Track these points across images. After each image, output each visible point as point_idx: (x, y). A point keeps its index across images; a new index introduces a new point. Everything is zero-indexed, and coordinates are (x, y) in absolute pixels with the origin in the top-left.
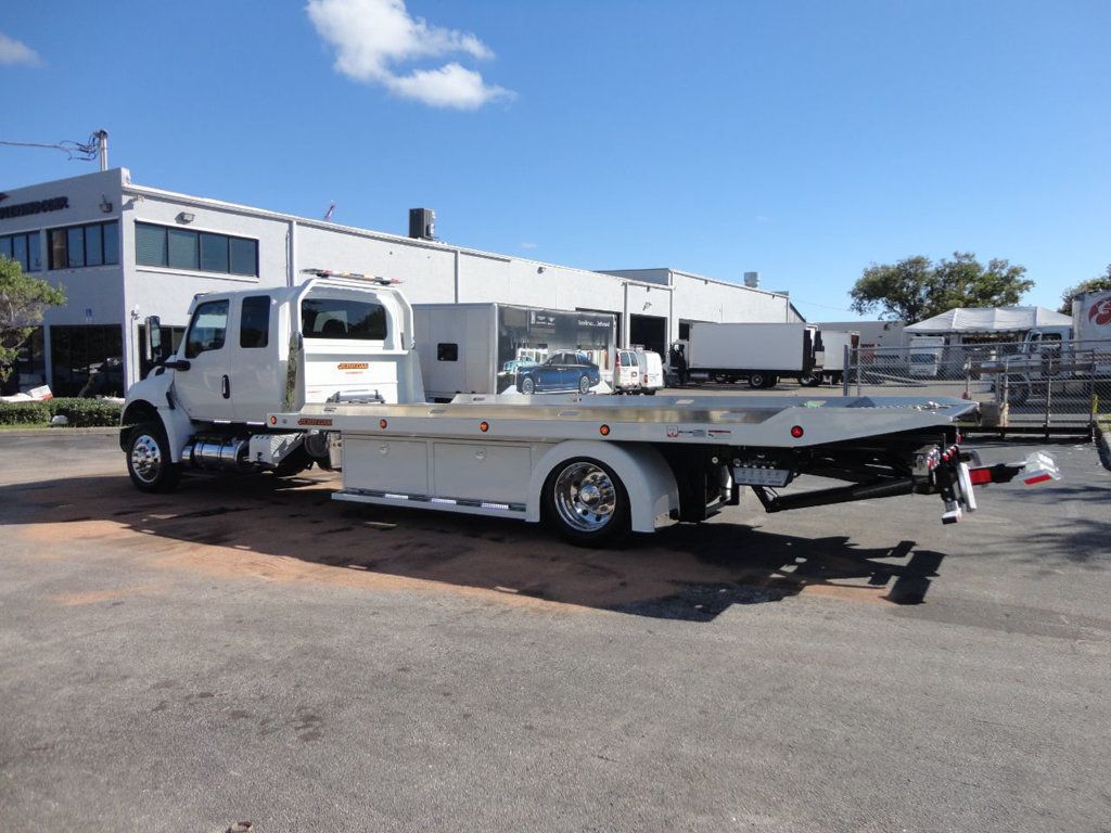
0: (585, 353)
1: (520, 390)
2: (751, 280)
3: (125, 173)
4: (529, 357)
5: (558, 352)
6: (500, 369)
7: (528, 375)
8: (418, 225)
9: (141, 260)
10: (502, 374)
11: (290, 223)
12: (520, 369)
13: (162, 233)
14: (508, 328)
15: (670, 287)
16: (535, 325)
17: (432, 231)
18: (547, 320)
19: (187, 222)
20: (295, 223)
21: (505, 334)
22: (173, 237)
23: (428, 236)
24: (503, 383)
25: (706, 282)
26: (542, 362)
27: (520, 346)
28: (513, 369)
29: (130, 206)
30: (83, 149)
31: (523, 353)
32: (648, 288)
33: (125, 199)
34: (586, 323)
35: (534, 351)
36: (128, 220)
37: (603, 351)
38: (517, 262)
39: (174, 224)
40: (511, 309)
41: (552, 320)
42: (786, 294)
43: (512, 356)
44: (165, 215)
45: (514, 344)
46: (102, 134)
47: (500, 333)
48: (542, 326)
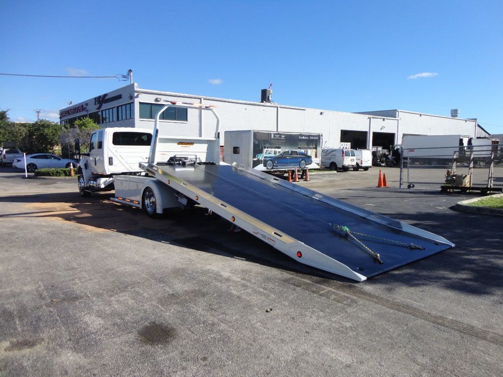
0: (303, 151)
1: (265, 166)
2: (454, 114)
3: (136, 84)
4: (270, 152)
5: (287, 150)
6: (254, 157)
7: (270, 160)
8: (264, 96)
9: (141, 117)
10: (255, 159)
11: (200, 99)
12: (265, 157)
13: (149, 106)
14: (258, 141)
15: (397, 118)
16: (273, 139)
17: (270, 99)
18: (280, 137)
19: (159, 101)
20: (202, 99)
21: (257, 143)
22: (154, 108)
23: (269, 101)
24: (256, 163)
25: (421, 115)
26: (277, 154)
27: (265, 148)
28: (261, 157)
29: (137, 96)
30: (124, 77)
31: (267, 151)
32: (384, 119)
33: (136, 94)
34: (303, 138)
35: (273, 150)
36: (137, 102)
37: (314, 150)
38: (308, 110)
39: (154, 102)
40: (260, 133)
41: (283, 136)
42: (476, 119)
43: (261, 152)
44: (150, 99)
45: (262, 148)
46: (130, 71)
47: (254, 143)
48: (278, 139)
